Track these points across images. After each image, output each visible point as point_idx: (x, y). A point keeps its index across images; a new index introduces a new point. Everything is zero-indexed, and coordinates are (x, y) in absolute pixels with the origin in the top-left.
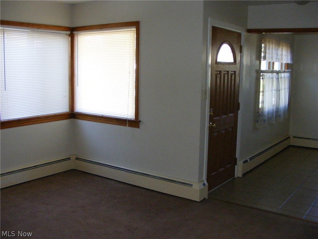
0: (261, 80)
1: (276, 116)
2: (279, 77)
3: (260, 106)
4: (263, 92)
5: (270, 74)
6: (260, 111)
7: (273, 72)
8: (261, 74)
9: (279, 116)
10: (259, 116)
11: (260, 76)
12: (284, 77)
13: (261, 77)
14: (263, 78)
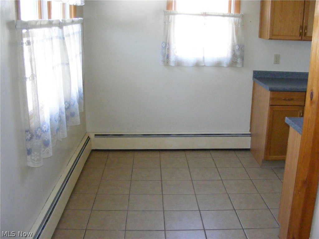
0: (26, 48)
1: (67, 117)
2: (65, 35)
3: (30, 108)
4: (33, 76)
5: (46, 30)
6: (33, 119)
7: (50, 24)
8: (24, 31)
9: (73, 115)
10: (31, 138)
11: (21, 36)
12: (74, 34)
13: (25, 40)
14: (29, 43)
